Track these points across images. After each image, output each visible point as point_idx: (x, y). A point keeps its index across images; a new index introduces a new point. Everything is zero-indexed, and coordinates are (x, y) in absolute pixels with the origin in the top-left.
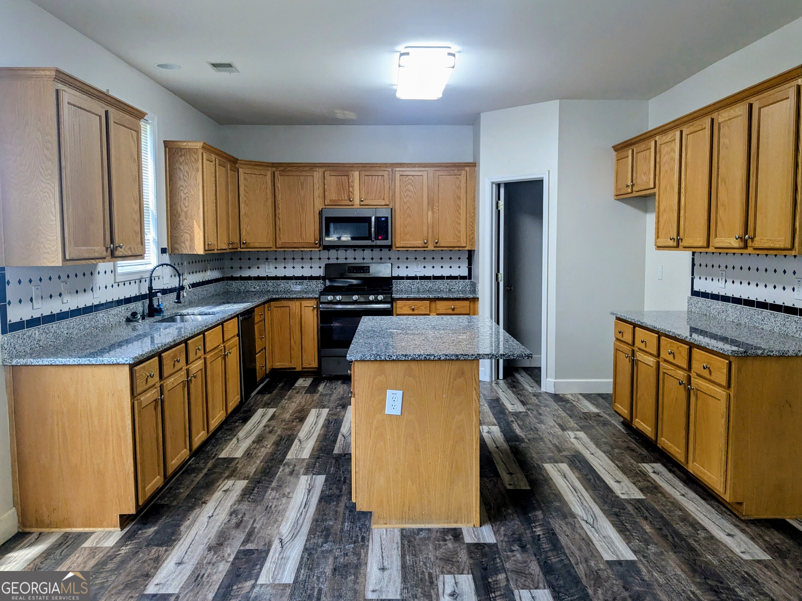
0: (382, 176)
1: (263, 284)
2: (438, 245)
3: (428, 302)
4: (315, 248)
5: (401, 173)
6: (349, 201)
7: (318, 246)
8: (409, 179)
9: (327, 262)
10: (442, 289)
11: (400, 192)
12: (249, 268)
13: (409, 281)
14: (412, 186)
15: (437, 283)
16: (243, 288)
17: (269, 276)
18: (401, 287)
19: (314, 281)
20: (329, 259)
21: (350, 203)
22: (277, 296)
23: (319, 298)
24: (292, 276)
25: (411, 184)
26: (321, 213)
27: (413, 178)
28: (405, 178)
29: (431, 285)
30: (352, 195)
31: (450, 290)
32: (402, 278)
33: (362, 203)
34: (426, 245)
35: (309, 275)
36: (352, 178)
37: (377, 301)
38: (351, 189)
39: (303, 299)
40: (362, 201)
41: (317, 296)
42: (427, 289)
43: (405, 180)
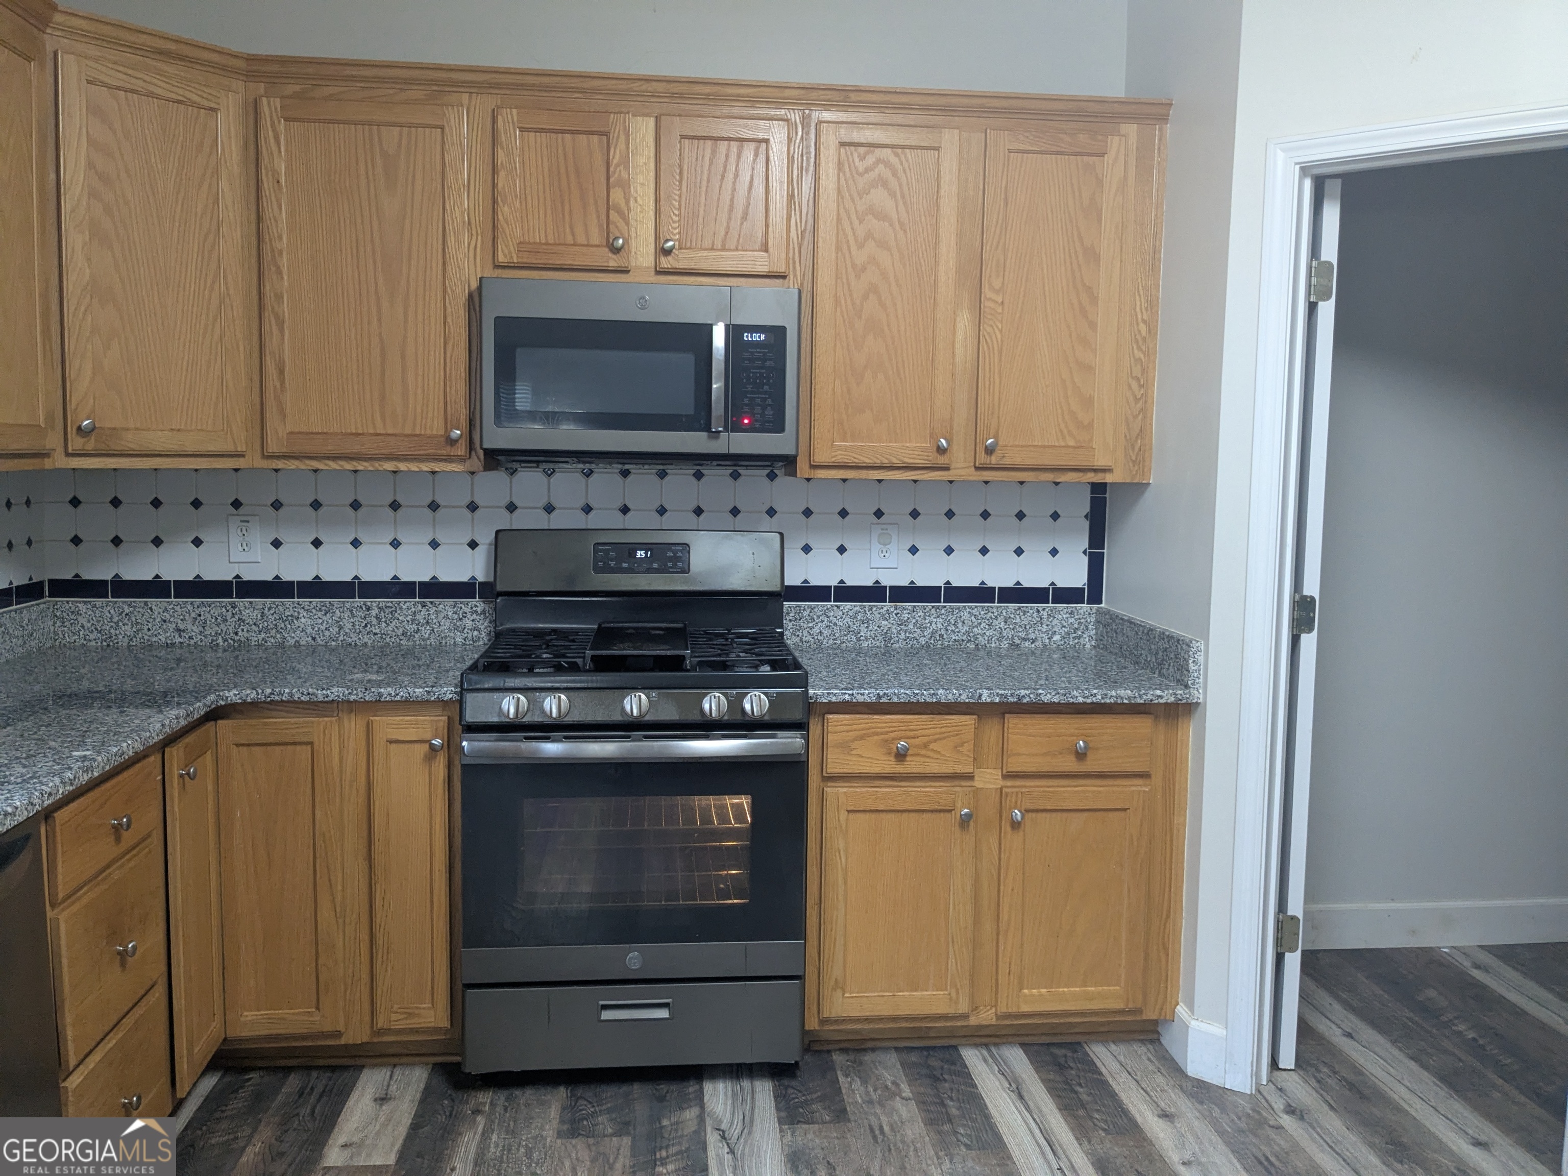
0: (760, 141)
1: (216, 612)
2: (994, 460)
3: (969, 721)
4: (449, 459)
5: (845, 134)
6: (607, 250)
7: (461, 450)
8: (879, 161)
9: (505, 521)
10: (982, 641)
11: (839, 220)
12: (157, 542)
13: (848, 605)
14: (893, 195)
15: (965, 615)
16: (128, 629)
17: (246, 578)
18: (816, 630)
19: (446, 605)
20: (511, 508)
21: (613, 262)
22: (251, 695)
23: (461, 702)
24: (348, 578)
25: (885, 184)
26: (475, 301)
27: (893, 160)
28: (862, 158)
29: (938, 624)
30: (621, 224)
31: (1014, 646)
32: (818, 593)
33: (666, 263)
34: (942, 460)
35: (426, 578)
36: (622, 145)
37: (738, 717)
38: (617, 195)
39: (378, 706)
40: (667, 252)
41: (448, 692)
42: (923, 641)
43: (861, 166)
